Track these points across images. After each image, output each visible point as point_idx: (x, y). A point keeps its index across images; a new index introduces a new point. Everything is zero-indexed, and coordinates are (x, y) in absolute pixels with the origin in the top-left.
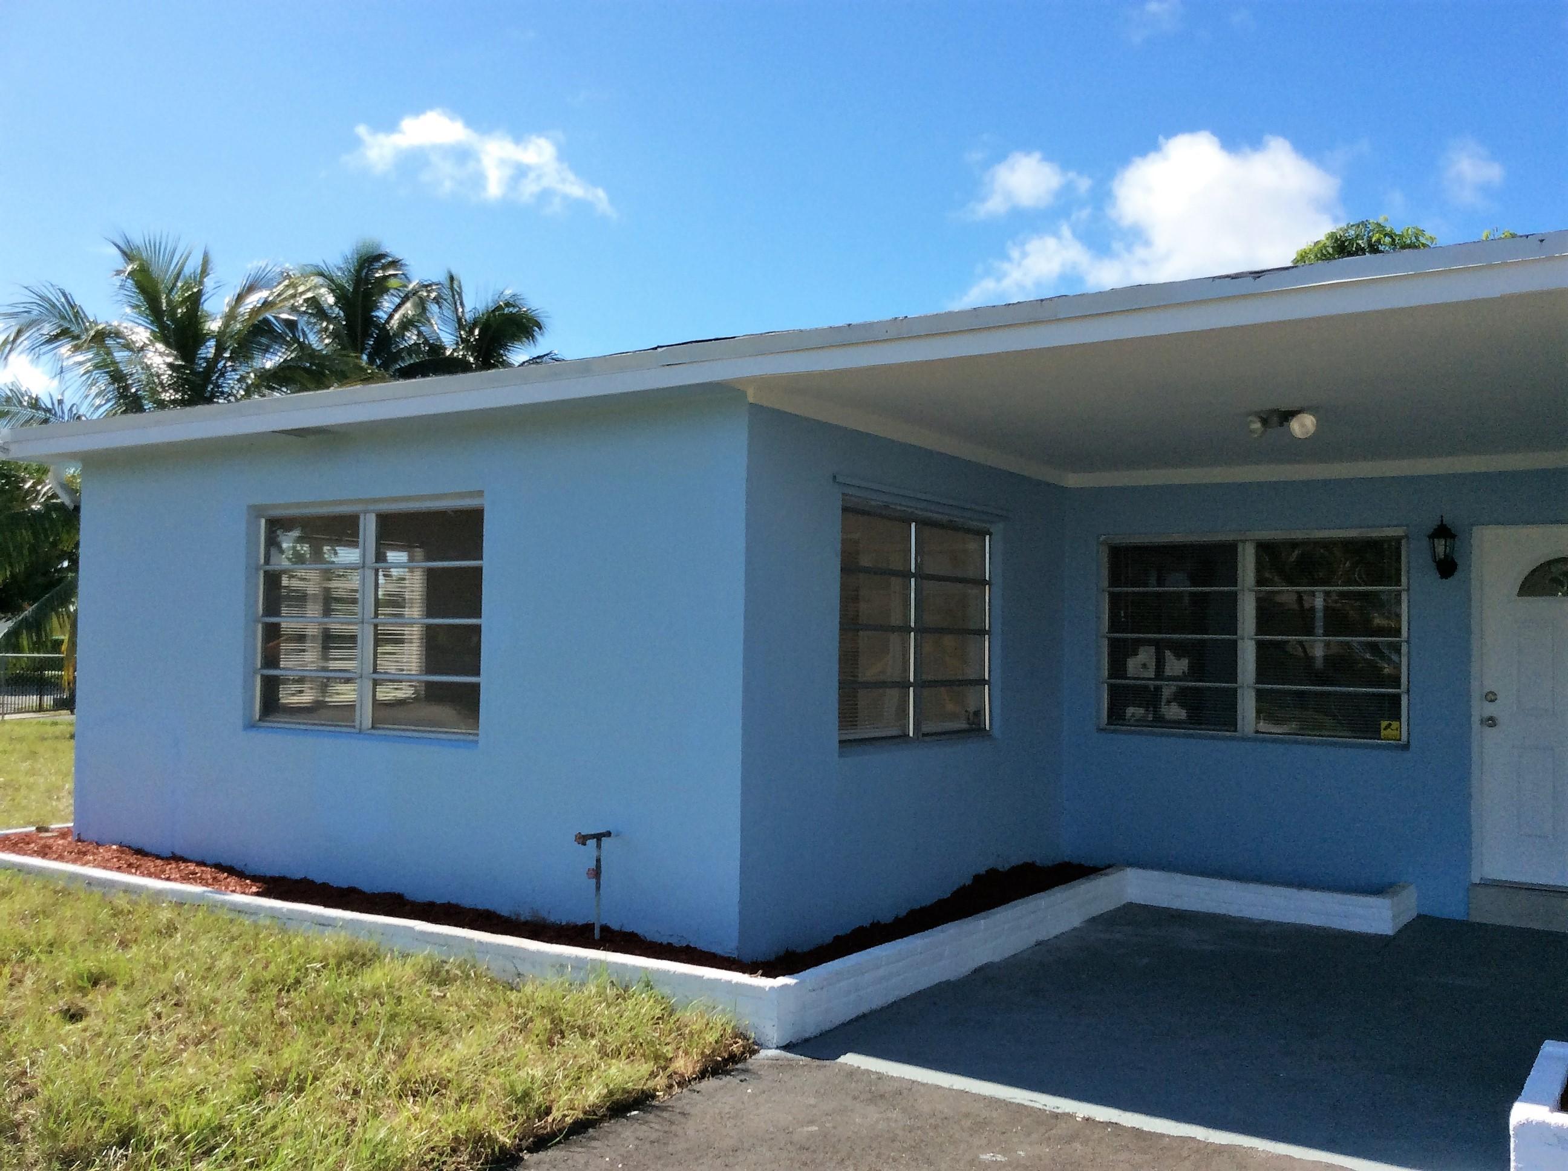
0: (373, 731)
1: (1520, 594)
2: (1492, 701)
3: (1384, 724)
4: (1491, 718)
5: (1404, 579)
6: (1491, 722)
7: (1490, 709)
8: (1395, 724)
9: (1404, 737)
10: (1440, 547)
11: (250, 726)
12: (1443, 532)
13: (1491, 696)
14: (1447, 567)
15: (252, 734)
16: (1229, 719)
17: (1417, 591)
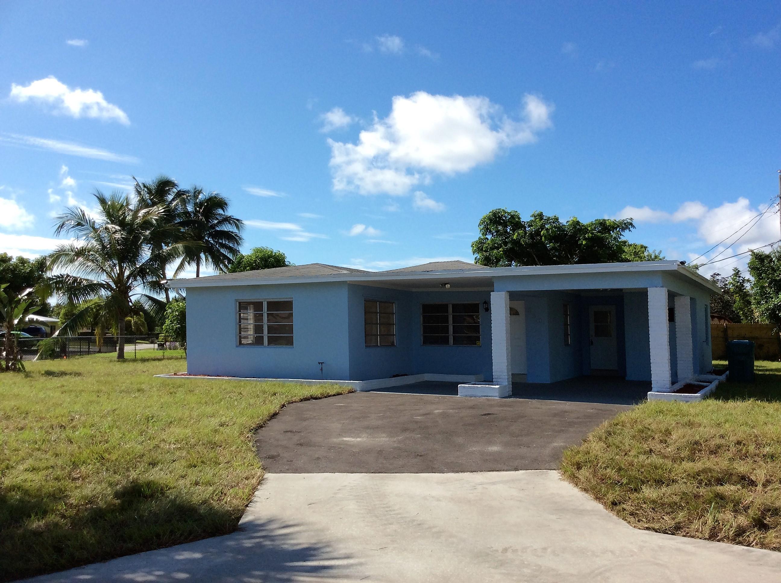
0: (268, 346)
5: (480, 312)
8: (479, 342)
9: (481, 345)
10: (485, 305)
11: (237, 347)
12: (485, 302)
14: (487, 310)
16: (447, 342)
17: (482, 314)
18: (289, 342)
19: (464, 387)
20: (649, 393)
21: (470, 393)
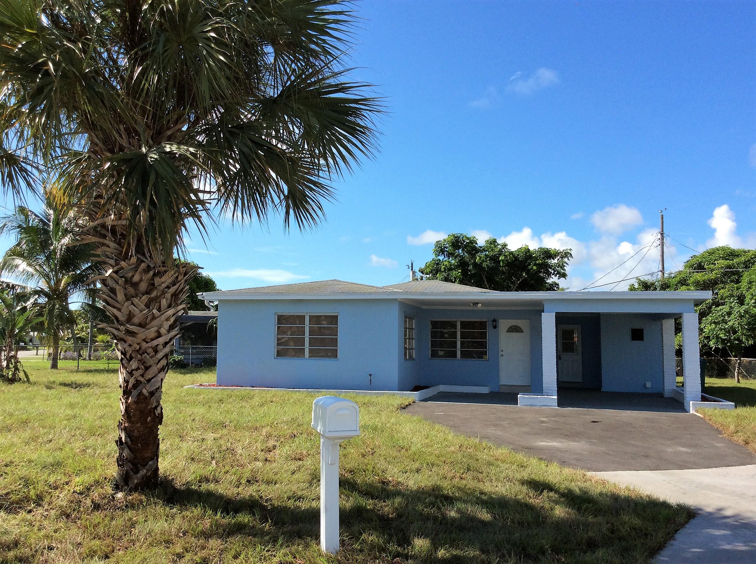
0: (309, 359)
1: (507, 332)
2: (502, 351)
3: (484, 356)
5: (487, 329)
6: (502, 355)
7: (502, 353)
8: (486, 356)
10: (494, 323)
11: (275, 358)
12: (494, 321)
14: (495, 327)
15: (276, 360)
16: (455, 356)
17: (490, 331)
18: (334, 354)
19: (524, 398)
20: (691, 402)
21: (529, 403)
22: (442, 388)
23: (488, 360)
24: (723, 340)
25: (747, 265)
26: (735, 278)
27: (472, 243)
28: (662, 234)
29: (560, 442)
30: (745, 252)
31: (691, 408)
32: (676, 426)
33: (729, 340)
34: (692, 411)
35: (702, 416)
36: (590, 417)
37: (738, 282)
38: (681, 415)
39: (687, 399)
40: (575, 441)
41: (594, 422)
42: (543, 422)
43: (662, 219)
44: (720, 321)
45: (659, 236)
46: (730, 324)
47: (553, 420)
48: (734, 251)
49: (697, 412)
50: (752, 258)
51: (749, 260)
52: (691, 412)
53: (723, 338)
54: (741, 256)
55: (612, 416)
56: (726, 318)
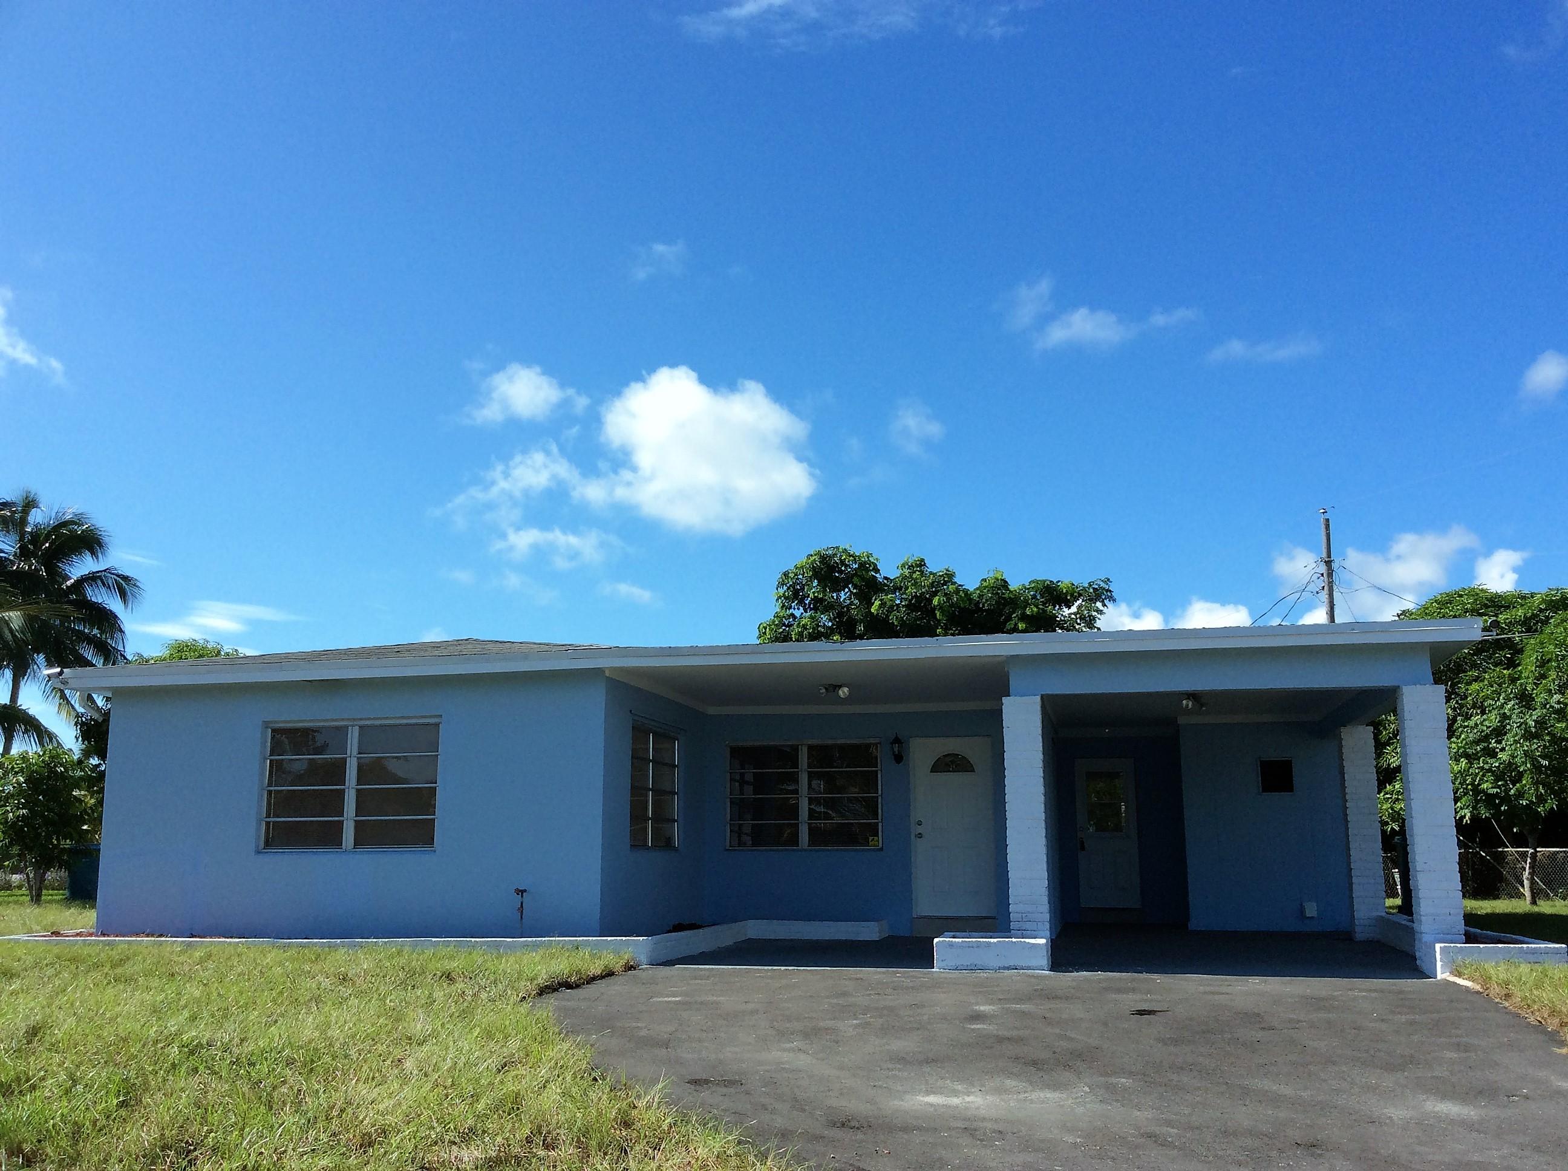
0: (355, 850)
1: (931, 772)
2: (920, 825)
3: (871, 838)
4: (920, 834)
5: (879, 765)
6: (920, 836)
7: (920, 829)
8: (876, 838)
9: (881, 845)
10: (896, 747)
11: (258, 852)
12: (897, 740)
13: (920, 823)
14: (899, 758)
15: (261, 856)
16: (794, 840)
17: (885, 771)
18: (423, 835)
19: (951, 945)
20: (1438, 946)
21: (966, 962)
22: (755, 929)
23: (882, 849)
24: (1490, 798)
25: (1532, 624)
26: (1505, 657)
27: (868, 570)
28: (1328, 563)
29: (1000, 1091)
30: (1524, 598)
31: (1439, 964)
32: (1403, 1018)
33: (1506, 799)
34: (1442, 974)
35: (1478, 988)
36: (1138, 997)
37: (1511, 664)
38: (1409, 984)
39: (1426, 938)
40: (1055, 1087)
41: (1141, 1013)
42: (978, 1017)
43: (1327, 527)
44: (1478, 753)
45: (1323, 569)
46: (1504, 756)
47: (1015, 1011)
48: (1497, 595)
49: (1459, 975)
50: (1541, 610)
51: (1534, 616)
52: (1440, 976)
53: (1491, 791)
54: (1514, 607)
55: (1205, 993)
56: (1493, 744)
